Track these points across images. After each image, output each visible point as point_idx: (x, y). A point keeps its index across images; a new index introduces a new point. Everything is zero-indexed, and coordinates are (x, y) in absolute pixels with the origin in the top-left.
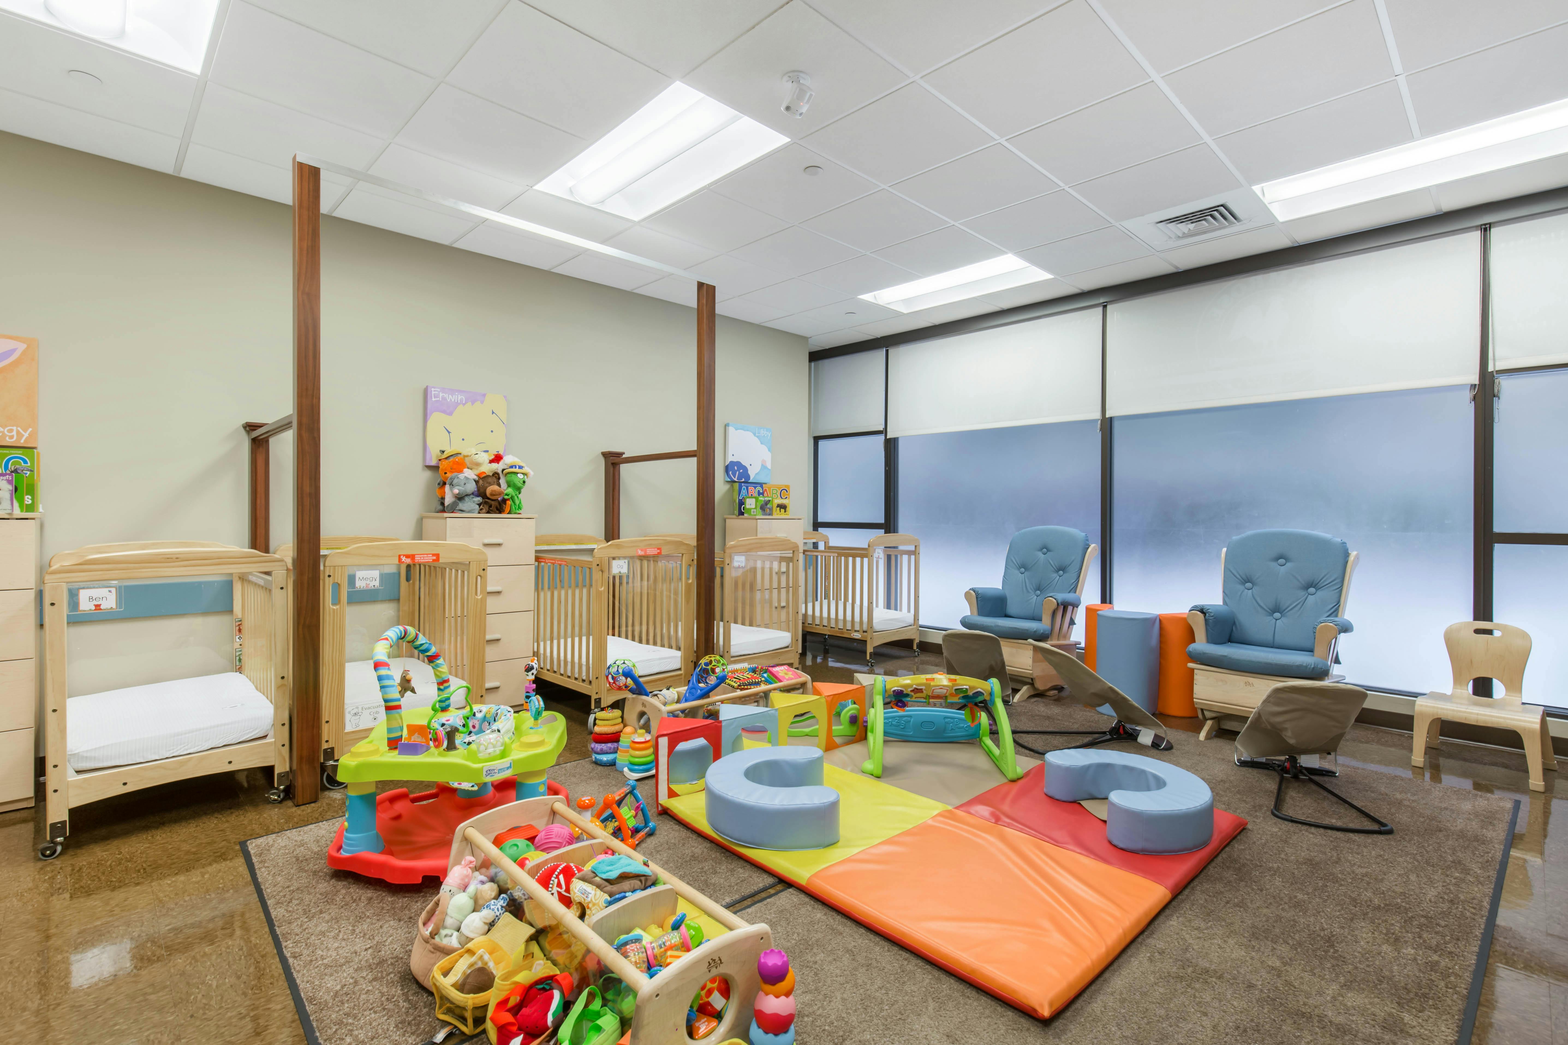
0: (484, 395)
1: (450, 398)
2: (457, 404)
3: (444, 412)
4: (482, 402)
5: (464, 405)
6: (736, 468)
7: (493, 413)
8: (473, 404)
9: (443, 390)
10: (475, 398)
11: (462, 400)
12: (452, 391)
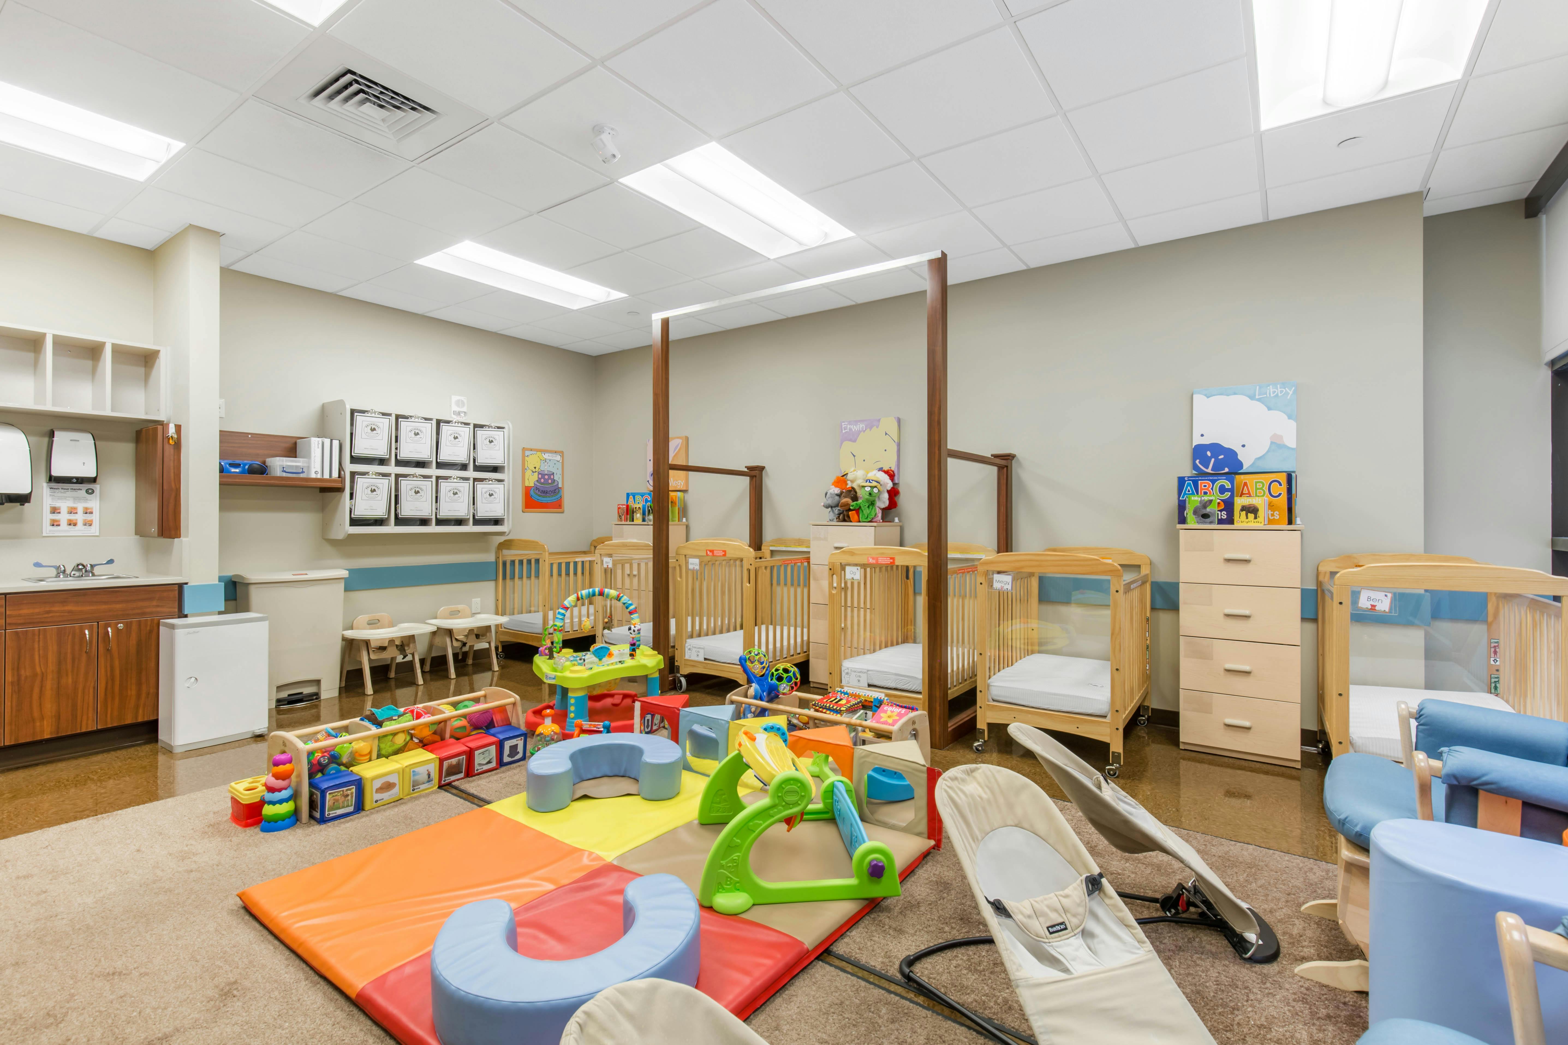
0: (879, 420)
1: (855, 428)
2: (859, 432)
3: (850, 440)
4: (877, 427)
5: (864, 431)
6: (1209, 454)
7: (886, 434)
8: (871, 429)
9: (850, 423)
10: (872, 424)
11: (862, 428)
12: (856, 422)
